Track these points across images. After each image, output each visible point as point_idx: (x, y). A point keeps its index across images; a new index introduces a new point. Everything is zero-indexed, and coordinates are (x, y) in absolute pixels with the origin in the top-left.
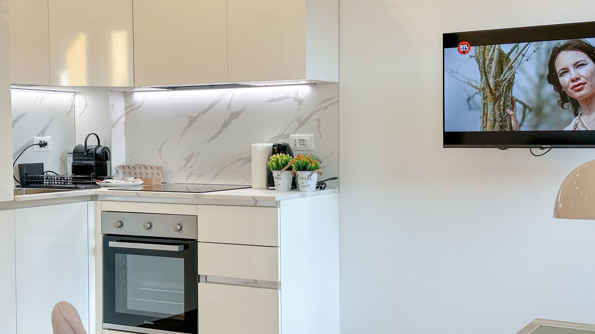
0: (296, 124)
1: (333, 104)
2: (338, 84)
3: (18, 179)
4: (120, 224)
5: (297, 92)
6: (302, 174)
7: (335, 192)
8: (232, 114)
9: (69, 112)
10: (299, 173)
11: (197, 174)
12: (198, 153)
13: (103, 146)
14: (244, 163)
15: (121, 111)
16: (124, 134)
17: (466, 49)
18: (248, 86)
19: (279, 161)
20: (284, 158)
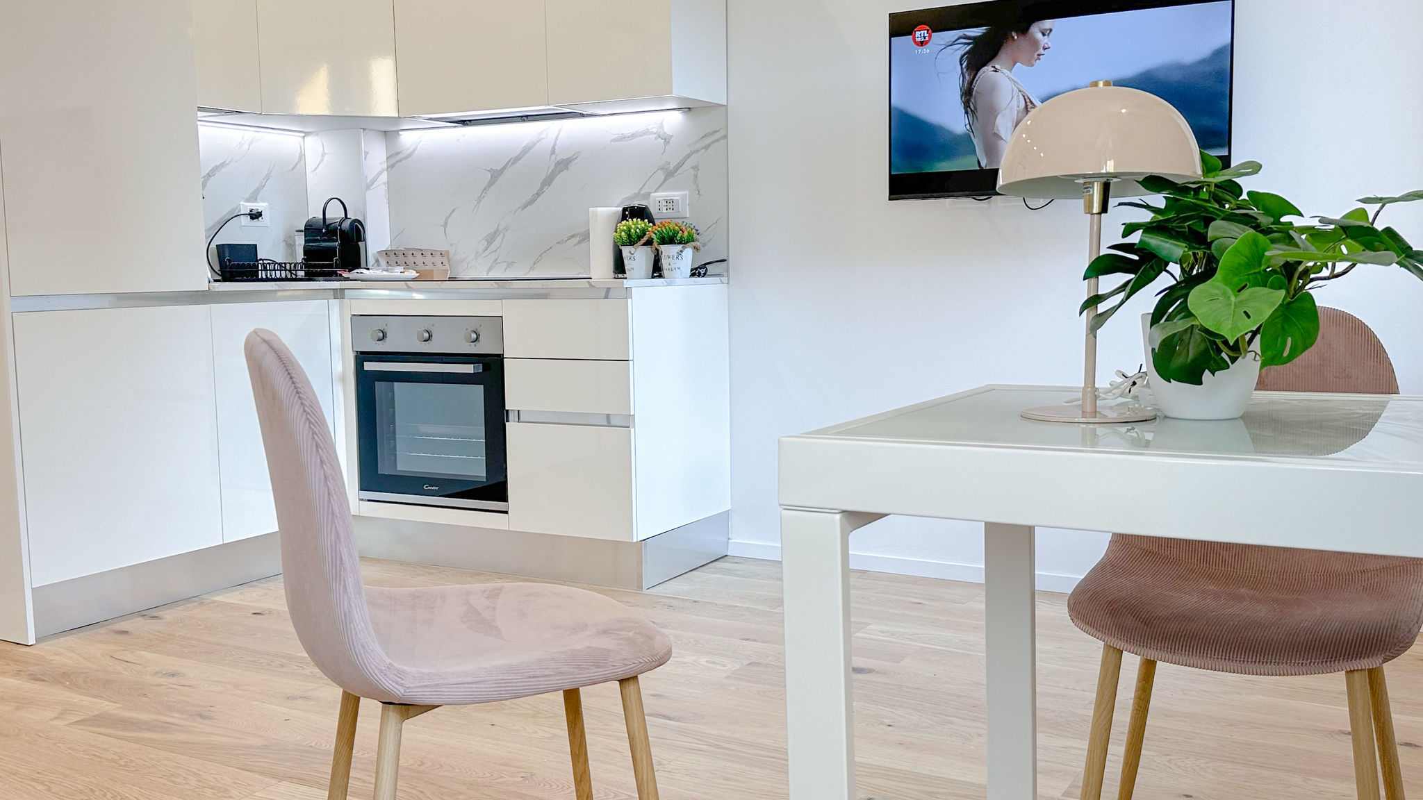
0: (661, 176)
1: (718, 140)
2: (726, 106)
3: (217, 268)
4: (381, 335)
5: (662, 124)
6: (668, 251)
7: (723, 283)
8: (558, 164)
9: (296, 164)
10: (663, 248)
11: (505, 262)
12: (506, 229)
13: (353, 218)
14: (579, 242)
15: (381, 163)
16: (386, 201)
17: (925, 38)
18: (583, 115)
19: (632, 230)
20: (639, 226)
